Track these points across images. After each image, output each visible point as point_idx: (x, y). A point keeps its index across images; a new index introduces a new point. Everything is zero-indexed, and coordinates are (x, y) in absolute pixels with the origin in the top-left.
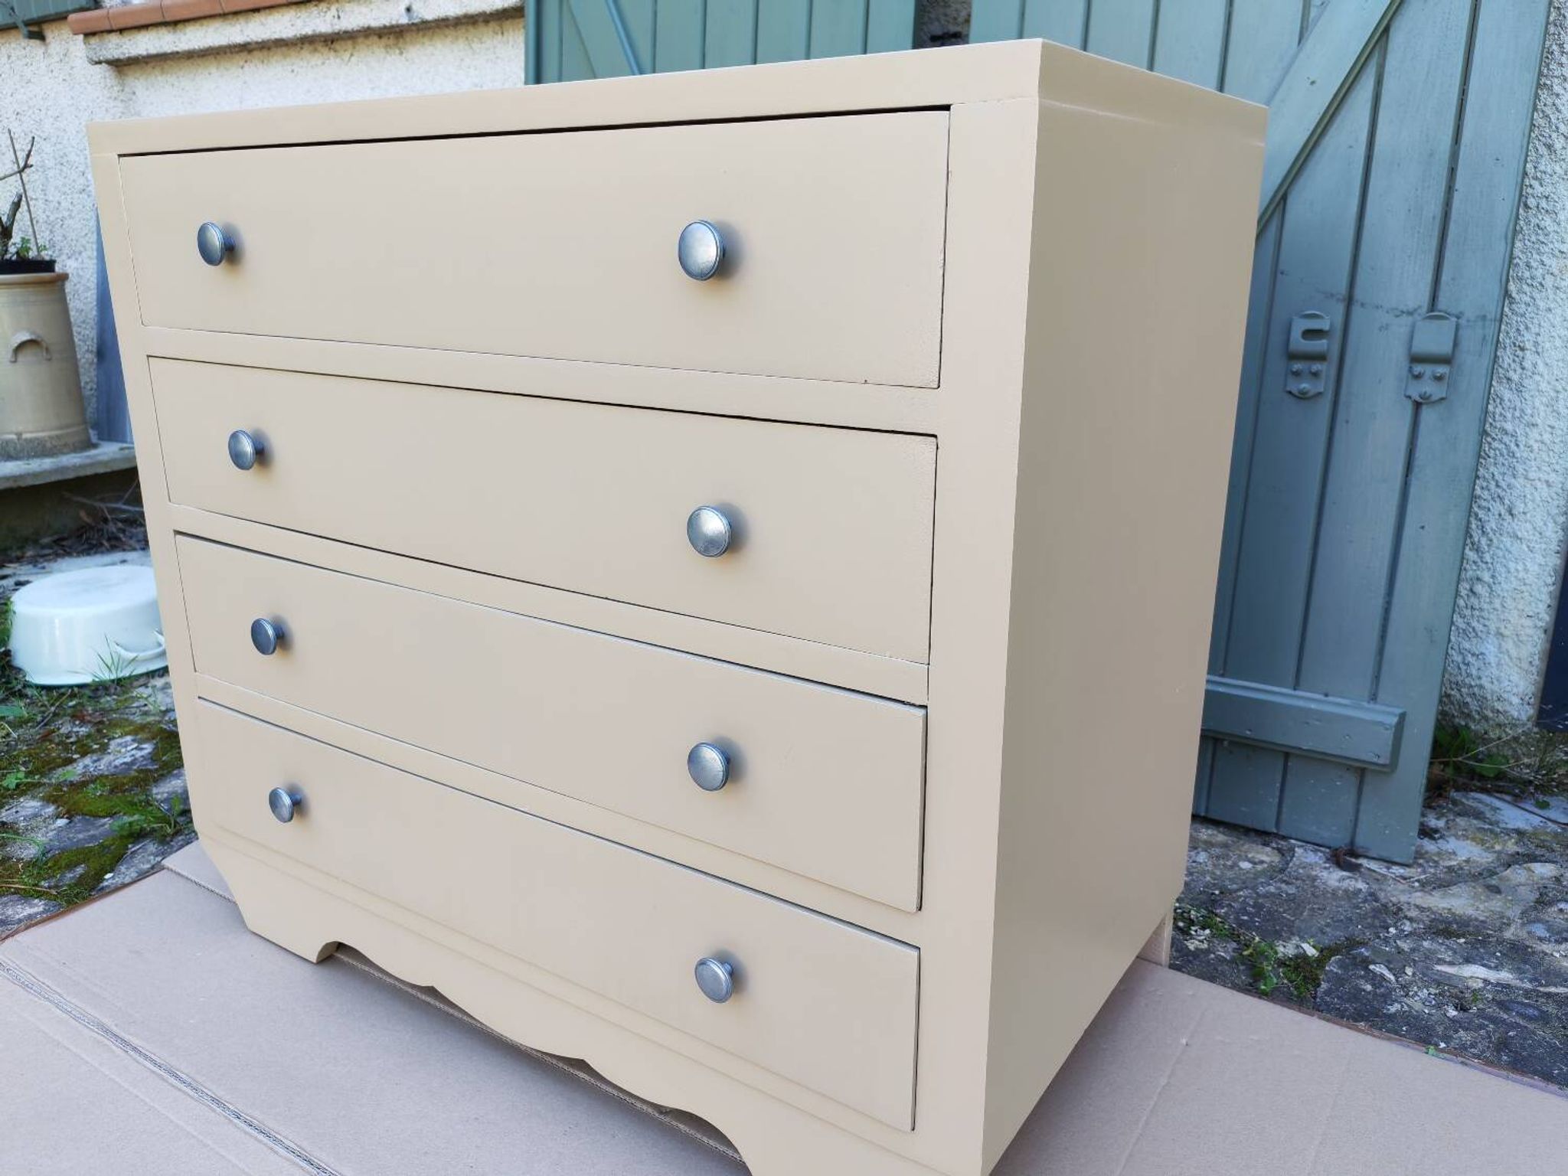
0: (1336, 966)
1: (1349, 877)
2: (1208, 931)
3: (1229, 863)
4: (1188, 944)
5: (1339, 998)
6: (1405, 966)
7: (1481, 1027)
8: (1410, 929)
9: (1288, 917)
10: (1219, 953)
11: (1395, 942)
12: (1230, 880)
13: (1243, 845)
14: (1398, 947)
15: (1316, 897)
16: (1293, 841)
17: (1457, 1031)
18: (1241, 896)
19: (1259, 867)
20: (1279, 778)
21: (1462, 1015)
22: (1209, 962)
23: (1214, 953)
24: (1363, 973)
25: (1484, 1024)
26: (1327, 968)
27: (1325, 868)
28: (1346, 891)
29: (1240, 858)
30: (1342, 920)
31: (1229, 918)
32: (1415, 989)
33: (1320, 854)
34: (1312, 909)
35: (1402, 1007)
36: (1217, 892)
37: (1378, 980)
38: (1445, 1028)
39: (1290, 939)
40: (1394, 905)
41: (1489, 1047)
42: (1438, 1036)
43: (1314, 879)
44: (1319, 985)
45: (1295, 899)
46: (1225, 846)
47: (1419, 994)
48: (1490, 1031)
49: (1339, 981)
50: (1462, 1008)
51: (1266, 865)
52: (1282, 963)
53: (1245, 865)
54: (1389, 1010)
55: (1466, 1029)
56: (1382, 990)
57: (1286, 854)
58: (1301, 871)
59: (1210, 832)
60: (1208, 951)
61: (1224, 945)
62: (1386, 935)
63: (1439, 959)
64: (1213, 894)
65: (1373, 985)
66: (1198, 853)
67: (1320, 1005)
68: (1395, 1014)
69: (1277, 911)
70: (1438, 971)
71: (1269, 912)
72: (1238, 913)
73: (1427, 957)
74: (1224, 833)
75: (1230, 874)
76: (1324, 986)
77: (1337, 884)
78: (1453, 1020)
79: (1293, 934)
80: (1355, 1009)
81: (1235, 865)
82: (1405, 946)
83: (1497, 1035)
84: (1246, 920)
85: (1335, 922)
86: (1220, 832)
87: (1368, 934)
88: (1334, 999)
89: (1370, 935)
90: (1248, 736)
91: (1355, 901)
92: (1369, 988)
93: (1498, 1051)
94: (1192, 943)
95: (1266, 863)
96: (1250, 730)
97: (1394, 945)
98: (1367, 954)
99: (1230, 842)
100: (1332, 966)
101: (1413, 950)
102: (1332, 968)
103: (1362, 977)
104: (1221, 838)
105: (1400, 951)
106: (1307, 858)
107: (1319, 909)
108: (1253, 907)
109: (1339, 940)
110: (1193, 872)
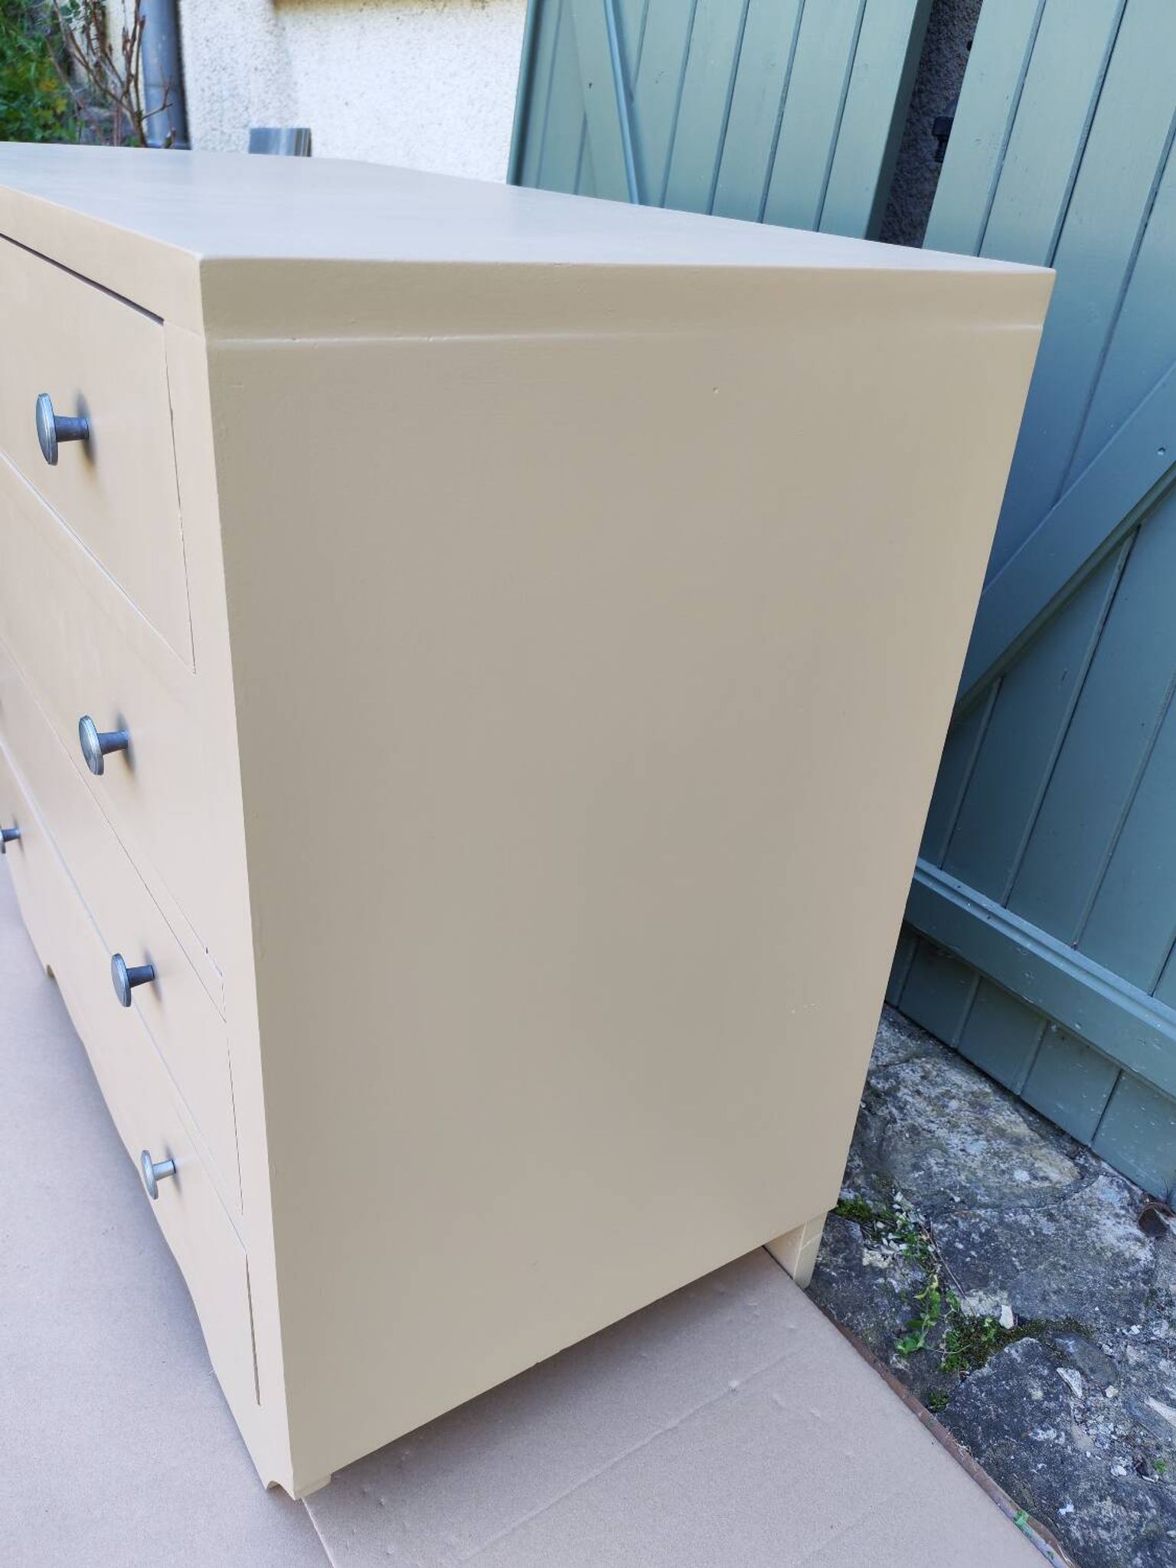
0: (1021, 1351)
1: (1138, 1240)
2: (903, 1247)
3: (1003, 1166)
4: (866, 1255)
5: (990, 1393)
6: (1109, 1384)
7: (1141, 1506)
8: (1162, 1336)
9: (1017, 1263)
10: (892, 1281)
11: (1126, 1346)
12: (988, 1188)
13: (1041, 1148)
14: (1124, 1354)
15: (1073, 1249)
16: (1104, 1165)
17: (1102, 1498)
18: (975, 1216)
19: (1036, 1184)
20: (1108, 1088)
21: (1133, 1478)
22: (871, 1286)
23: (885, 1278)
24: (1046, 1372)
25: (1147, 1503)
26: (1006, 1350)
27: (1117, 1215)
28: (1118, 1255)
29: (1022, 1165)
30: (1081, 1293)
31: (940, 1239)
32: (1101, 1418)
33: (1126, 1194)
34: (1054, 1265)
35: (1058, 1437)
36: (957, 1199)
37: (1057, 1389)
38: (1092, 1487)
39: (995, 1292)
40: (1167, 1295)
41: (1126, 1538)
42: (1073, 1495)
43: (1089, 1224)
44: (980, 1366)
45: (1043, 1242)
46: (1018, 1142)
47: (1101, 1427)
48: (1146, 1518)
49: (1011, 1370)
50: (1141, 1469)
51: (1046, 1184)
52: (957, 1319)
53: (1022, 1176)
54: (1037, 1434)
55: (1118, 1501)
56: (1052, 1404)
57: (1085, 1175)
58: (1083, 1208)
59: (1014, 1117)
60: (882, 1273)
61: (907, 1271)
62: (1124, 1331)
63: (1163, 1392)
64: (952, 1199)
65: (1047, 1394)
66: (977, 1140)
67: (959, 1393)
68: (1042, 1443)
69: (1007, 1251)
70: (1149, 1406)
71: (996, 1249)
72: (957, 1236)
73: (1149, 1383)
74: (1030, 1126)
75: (993, 1181)
76: (986, 1370)
77: (1114, 1242)
78: (1113, 1481)
79: (1002, 1288)
80: (998, 1416)
81: (1009, 1171)
82: (1134, 1355)
83: (1153, 1526)
84: (959, 1250)
85: (1072, 1291)
86: (1025, 1121)
87: (1102, 1321)
88: (982, 1392)
89: (1103, 1324)
90: (1076, 1031)
91: (1117, 1273)
92: (1038, 1394)
93: (1137, 1548)
94: (872, 1255)
95: (1051, 1181)
96: (1080, 1025)
97: (1123, 1349)
98: (1071, 1350)
99: (1027, 1139)
100: (1014, 1352)
101: (1140, 1366)
102: (1013, 1352)
103: (1041, 1377)
104: (1022, 1129)
105: (1123, 1360)
106: (1105, 1190)
107: (1064, 1267)
108: (981, 1235)
109: (1057, 1317)
110: (951, 1164)
